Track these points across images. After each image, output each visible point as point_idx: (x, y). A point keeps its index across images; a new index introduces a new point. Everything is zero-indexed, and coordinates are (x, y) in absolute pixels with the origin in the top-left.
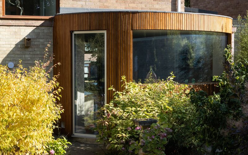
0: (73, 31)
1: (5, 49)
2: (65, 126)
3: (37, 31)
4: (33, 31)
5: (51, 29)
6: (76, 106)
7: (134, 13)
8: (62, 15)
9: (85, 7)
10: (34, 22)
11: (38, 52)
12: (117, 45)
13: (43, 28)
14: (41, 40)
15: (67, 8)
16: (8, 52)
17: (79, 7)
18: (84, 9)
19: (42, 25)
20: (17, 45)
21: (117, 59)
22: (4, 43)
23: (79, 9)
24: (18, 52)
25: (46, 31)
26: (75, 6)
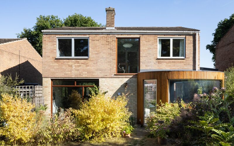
0: (144, 80)
1: (117, 87)
2: (141, 120)
3: (130, 80)
4: (129, 80)
5: (136, 79)
6: (145, 112)
7: (169, 72)
8: (141, 73)
9: (151, 69)
10: (129, 76)
11: (131, 89)
12: (161, 86)
13: (133, 78)
14: (132, 84)
15: (143, 70)
16: (118, 88)
17: (149, 69)
18: (151, 70)
19: (132, 77)
20: (121, 86)
21: (161, 92)
22: (117, 85)
23: (149, 70)
24: (122, 89)
25: (134, 80)
26: (147, 69)
